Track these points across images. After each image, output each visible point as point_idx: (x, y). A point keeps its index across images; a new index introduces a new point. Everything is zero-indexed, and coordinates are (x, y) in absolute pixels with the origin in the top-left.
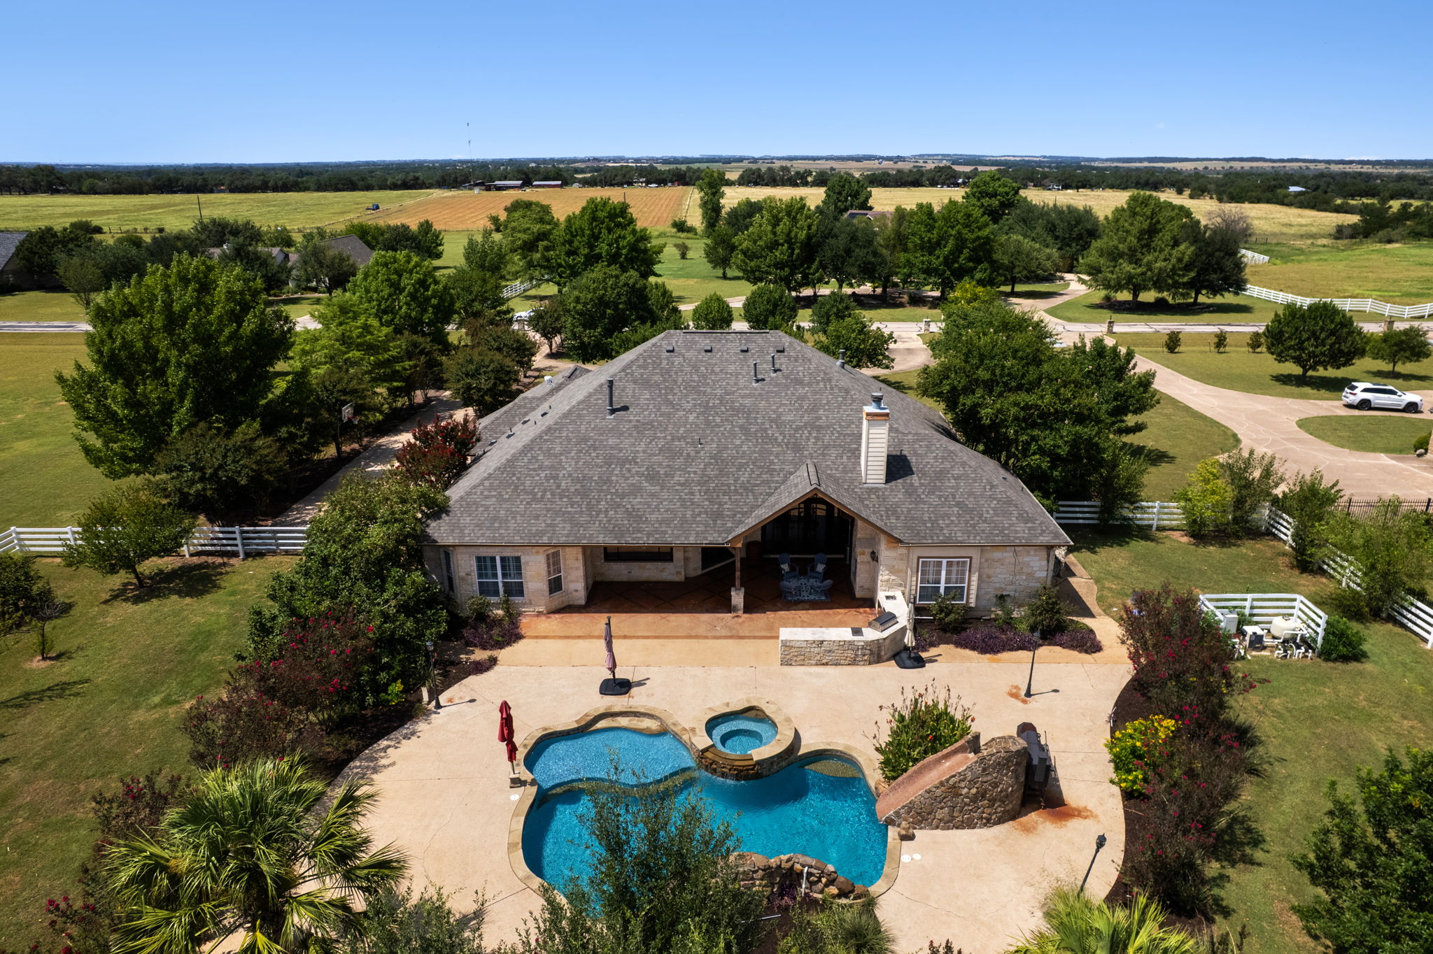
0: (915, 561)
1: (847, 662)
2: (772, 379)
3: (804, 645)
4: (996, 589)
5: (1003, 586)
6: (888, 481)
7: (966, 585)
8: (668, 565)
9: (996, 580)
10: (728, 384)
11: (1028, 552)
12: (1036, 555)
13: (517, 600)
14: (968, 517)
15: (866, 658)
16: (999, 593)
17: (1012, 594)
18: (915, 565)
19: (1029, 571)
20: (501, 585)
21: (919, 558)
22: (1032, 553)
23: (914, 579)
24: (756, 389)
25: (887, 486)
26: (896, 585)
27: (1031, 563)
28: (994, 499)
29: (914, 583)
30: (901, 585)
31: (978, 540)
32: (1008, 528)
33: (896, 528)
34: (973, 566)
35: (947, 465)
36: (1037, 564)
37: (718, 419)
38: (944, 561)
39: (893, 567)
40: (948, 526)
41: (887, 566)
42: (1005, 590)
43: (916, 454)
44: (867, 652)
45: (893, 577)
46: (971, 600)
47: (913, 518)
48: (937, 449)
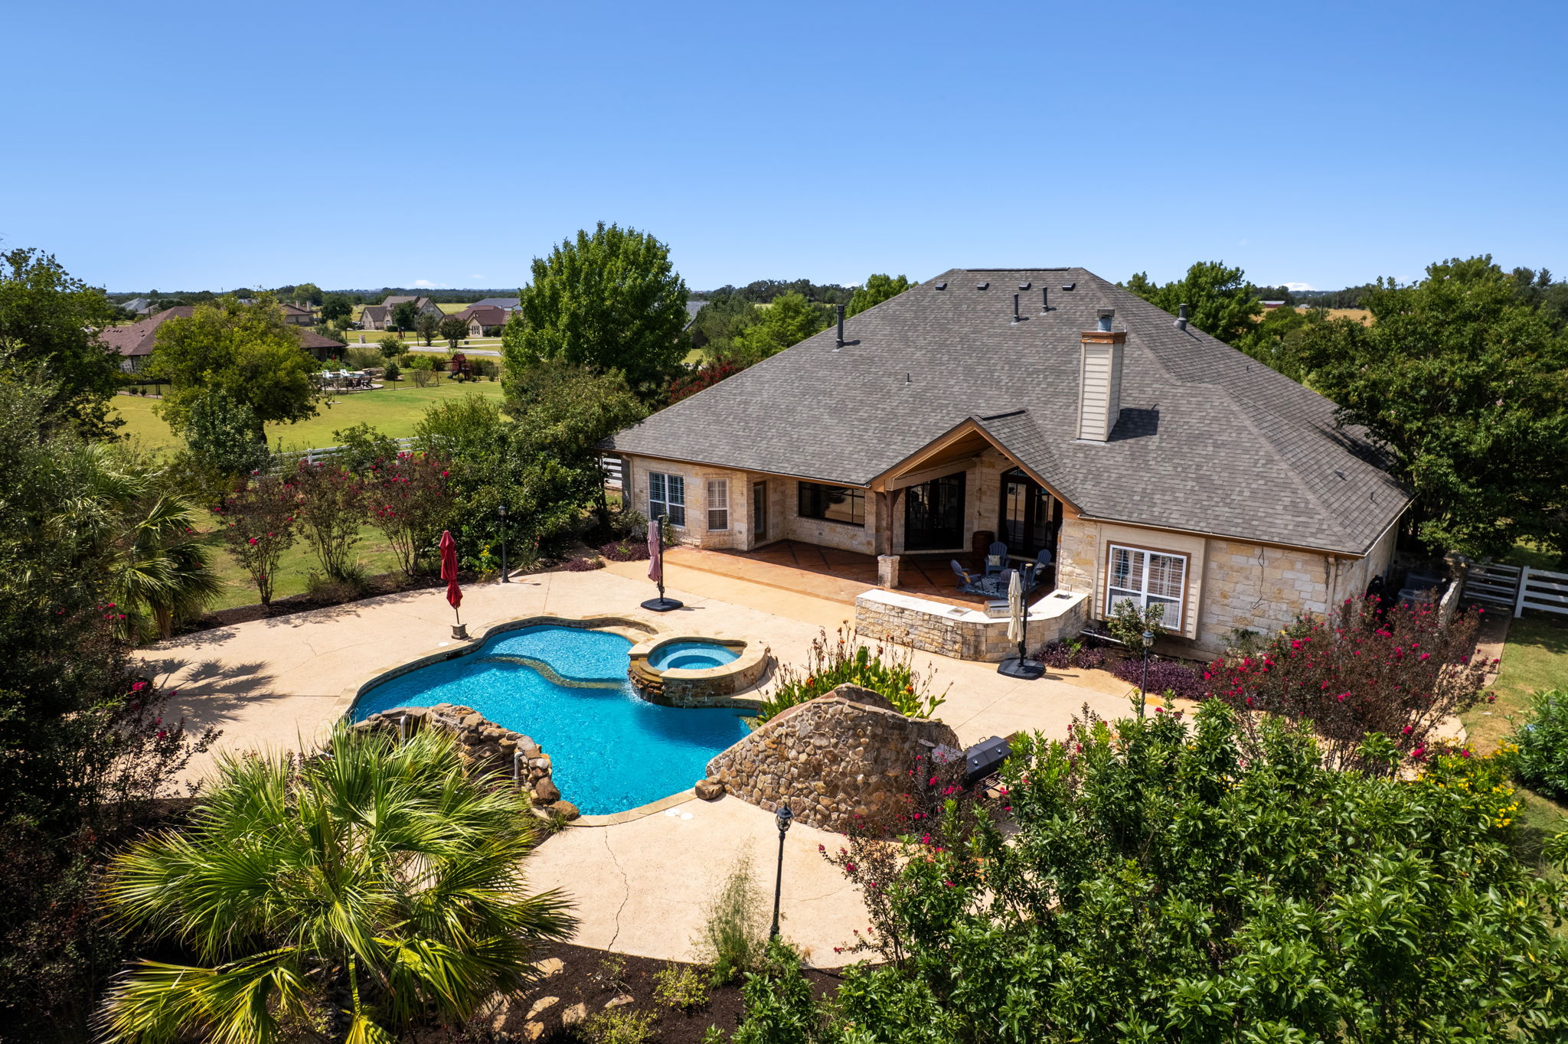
0: (1104, 547)
1: (933, 648)
2: (1038, 318)
3: (881, 609)
4: (1237, 619)
5: (1248, 615)
6: (1111, 438)
7: (1181, 599)
8: (859, 531)
9: (1235, 602)
10: (982, 322)
11: (1292, 563)
12: (1306, 572)
13: (678, 528)
14: (1204, 496)
15: (957, 647)
16: (1241, 627)
17: (1263, 632)
18: (1103, 554)
19: (1294, 597)
20: (668, 508)
21: (1109, 543)
22: (1299, 565)
23: (1102, 575)
24: (1011, 328)
25: (1108, 445)
26: (1081, 583)
27: (1297, 584)
28: (1263, 477)
29: (1102, 583)
30: (1089, 585)
31: (1203, 527)
32: (1259, 519)
33: (1087, 495)
34: (1193, 568)
35: (1215, 427)
36: (1309, 588)
37: (945, 358)
38: (1147, 554)
39: (1079, 554)
40: (1165, 502)
41: (1068, 550)
42: (1251, 623)
43: (1176, 411)
44: (959, 638)
45: (1078, 571)
46: (1189, 628)
47: (1120, 487)
48: (1212, 407)
